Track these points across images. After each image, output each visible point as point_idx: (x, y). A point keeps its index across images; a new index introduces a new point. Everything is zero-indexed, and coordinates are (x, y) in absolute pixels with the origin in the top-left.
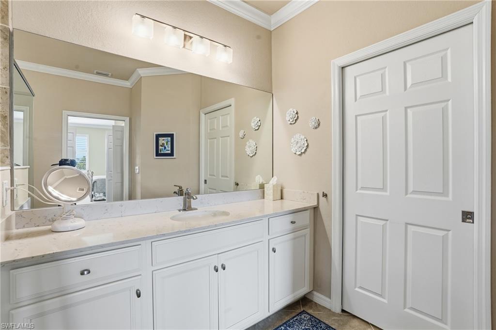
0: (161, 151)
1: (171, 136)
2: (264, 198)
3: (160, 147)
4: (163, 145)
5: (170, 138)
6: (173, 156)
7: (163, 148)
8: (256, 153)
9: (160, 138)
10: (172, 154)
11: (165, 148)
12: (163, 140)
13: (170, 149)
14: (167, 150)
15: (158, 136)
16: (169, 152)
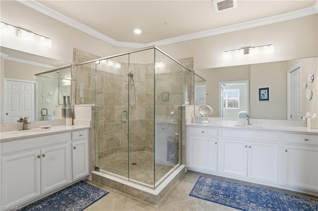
0: (262, 98)
1: (268, 89)
2: (307, 127)
3: (261, 96)
4: (263, 94)
5: (267, 90)
6: (269, 100)
7: (263, 96)
8: (312, 97)
9: (261, 91)
10: (268, 99)
11: (264, 96)
12: (263, 91)
13: (267, 96)
14: (265, 97)
15: (260, 90)
16: (267, 98)
